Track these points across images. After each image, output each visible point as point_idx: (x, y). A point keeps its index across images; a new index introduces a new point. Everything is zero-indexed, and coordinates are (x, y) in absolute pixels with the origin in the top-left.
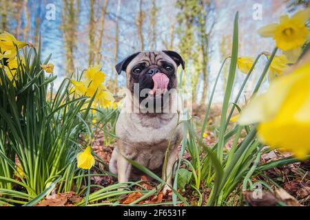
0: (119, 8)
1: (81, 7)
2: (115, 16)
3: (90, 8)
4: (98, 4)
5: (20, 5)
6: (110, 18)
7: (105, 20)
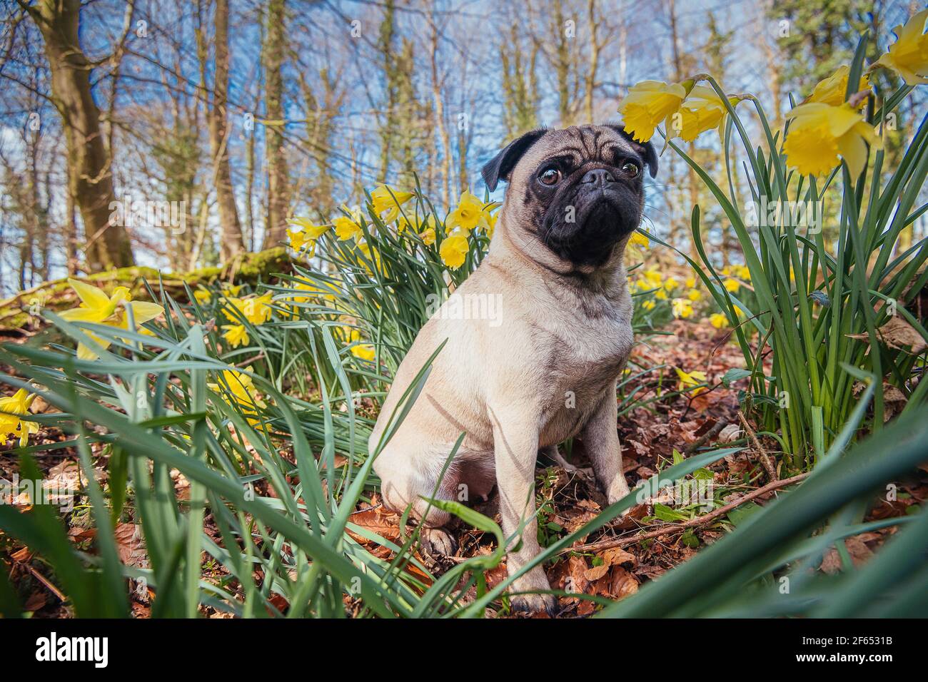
0: (623, 65)
1: (538, 89)
2: (615, 85)
3: (558, 87)
4: (576, 72)
5: (431, 123)
6: (607, 96)
7: (595, 102)
